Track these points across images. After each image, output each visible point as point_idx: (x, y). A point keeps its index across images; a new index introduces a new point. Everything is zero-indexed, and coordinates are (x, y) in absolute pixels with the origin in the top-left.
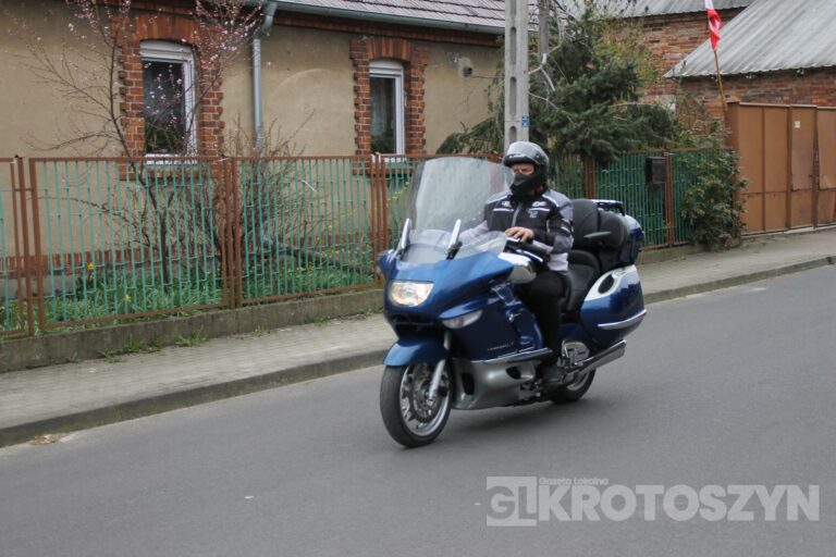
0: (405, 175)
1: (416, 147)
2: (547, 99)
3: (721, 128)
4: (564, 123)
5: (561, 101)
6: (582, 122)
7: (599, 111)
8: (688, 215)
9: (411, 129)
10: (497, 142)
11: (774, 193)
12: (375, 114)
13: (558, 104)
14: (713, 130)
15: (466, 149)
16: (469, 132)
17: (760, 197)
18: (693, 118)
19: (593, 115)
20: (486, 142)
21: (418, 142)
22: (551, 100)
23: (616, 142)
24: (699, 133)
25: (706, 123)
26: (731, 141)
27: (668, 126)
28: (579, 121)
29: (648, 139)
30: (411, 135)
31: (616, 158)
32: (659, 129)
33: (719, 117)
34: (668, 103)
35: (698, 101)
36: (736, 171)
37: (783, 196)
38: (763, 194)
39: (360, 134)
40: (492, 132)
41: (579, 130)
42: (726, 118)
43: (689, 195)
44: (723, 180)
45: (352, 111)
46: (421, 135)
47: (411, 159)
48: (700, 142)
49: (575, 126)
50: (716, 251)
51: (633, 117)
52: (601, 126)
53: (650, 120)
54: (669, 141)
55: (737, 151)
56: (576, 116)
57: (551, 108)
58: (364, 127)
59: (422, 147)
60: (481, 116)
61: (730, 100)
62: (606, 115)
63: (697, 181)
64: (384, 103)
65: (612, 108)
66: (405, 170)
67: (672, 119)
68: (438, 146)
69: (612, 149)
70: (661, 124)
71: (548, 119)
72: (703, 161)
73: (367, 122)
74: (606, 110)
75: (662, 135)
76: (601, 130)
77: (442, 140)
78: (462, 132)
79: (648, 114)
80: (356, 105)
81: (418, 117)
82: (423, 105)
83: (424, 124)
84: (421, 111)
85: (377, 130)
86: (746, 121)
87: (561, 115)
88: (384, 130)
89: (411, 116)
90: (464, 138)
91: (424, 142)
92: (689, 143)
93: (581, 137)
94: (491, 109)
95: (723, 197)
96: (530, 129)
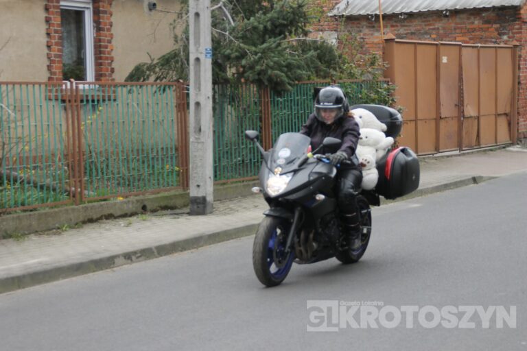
0: (98, 101)
1: (105, 75)
2: (227, 33)
3: (380, 62)
4: (243, 55)
5: (240, 34)
6: (259, 55)
7: (274, 45)
9: (100, 58)
10: (182, 72)
11: (425, 120)
12: (66, 44)
13: (237, 38)
14: (372, 64)
15: (152, 79)
16: (155, 62)
17: (413, 123)
18: (355, 52)
19: (269, 49)
20: (171, 72)
21: (107, 70)
22: (230, 34)
23: (289, 73)
24: (359, 66)
25: (367, 57)
26: (388, 74)
27: (334, 60)
28: (256, 54)
29: (317, 72)
30: (101, 64)
31: (289, 87)
32: (326, 62)
33: (379, 53)
34: (332, 39)
35: (358, 37)
36: (393, 100)
37: (433, 124)
38: (416, 120)
39: (52, 62)
40: (177, 62)
41: (257, 62)
42: (383, 53)
45: (44, 40)
46: (110, 64)
47: (102, 86)
48: (362, 74)
49: (253, 58)
51: (303, 51)
52: (276, 59)
53: (318, 54)
54: (335, 73)
55: (394, 83)
56: (253, 49)
57: (231, 41)
58: (56, 56)
59: (110, 75)
60: (167, 47)
61: (386, 37)
62: (280, 48)
64: (74, 32)
65: (284, 44)
66: (98, 96)
67: (337, 53)
68: (127, 74)
69: (286, 79)
70: (327, 58)
71: (228, 51)
72: (365, 91)
73: (59, 50)
74: (279, 45)
75: (329, 67)
76: (275, 63)
77: (129, 69)
78: (149, 62)
79: (316, 49)
80: (48, 34)
81: (106, 47)
82: (111, 36)
83: (113, 54)
84: (109, 42)
85: (68, 56)
86: (401, 56)
87: (240, 48)
88: (75, 59)
89: (100, 46)
90: (151, 68)
91: (113, 70)
92: (351, 75)
93: (258, 68)
94: (176, 41)
96: (213, 60)
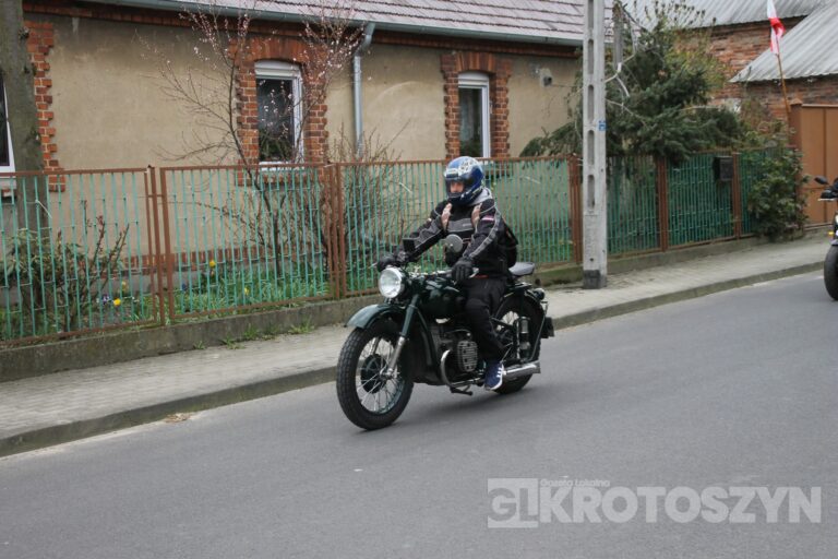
0: (492, 177)
1: (501, 151)
2: (622, 105)
3: (785, 128)
4: (639, 126)
5: (636, 105)
6: (655, 125)
7: (671, 115)
8: (754, 209)
9: (497, 135)
10: (576, 144)
12: (463, 122)
13: (632, 109)
14: (777, 130)
15: (547, 152)
16: (550, 136)
18: (758, 119)
19: (665, 118)
20: (565, 145)
21: (502, 146)
22: (625, 105)
23: (687, 143)
24: (764, 133)
25: (771, 124)
26: (794, 140)
27: (735, 127)
28: (652, 124)
29: (716, 140)
30: (496, 140)
31: (687, 157)
32: (726, 130)
33: (783, 119)
34: (734, 106)
35: (762, 103)
36: (799, 167)
39: (450, 140)
40: (571, 135)
41: (653, 133)
42: (789, 119)
43: (755, 191)
44: (787, 176)
45: (442, 119)
46: (505, 140)
47: (497, 162)
48: (765, 142)
49: (649, 128)
50: (781, 242)
51: (702, 119)
52: (673, 129)
53: (718, 123)
54: (735, 141)
55: (800, 149)
56: (649, 119)
57: (626, 113)
58: (454, 134)
59: (506, 151)
60: (561, 121)
61: (792, 102)
62: (677, 118)
63: (763, 177)
64: (471, 111)
65: (683, 112)
66: (492, 172)
67: (738, 121)
68: (522, 149)
69: (684, 150)
70: (728, 125)
71: (623, 123)
72: (769, 159)
73: (457, 129)
74: (677, 114)
75: (730, 136)
76: (672, 133)
77: (524, 144)
78: (544, 136)
79: (715, 117)
80: (447, 114)
81: (502, 123)
82: (507, 112)
83: (508, 130)
84: (505, 118)
85: (465, 137)
86: (808, 123)
87: (636, 119)
88: (472, 136)
89: (496, 123)
90: (546, 142)
91: (508, 146)
92: (754, 143)
93: (654, 138)
94: (570, 115)
95: (787, 192)
96: (607, 133)
